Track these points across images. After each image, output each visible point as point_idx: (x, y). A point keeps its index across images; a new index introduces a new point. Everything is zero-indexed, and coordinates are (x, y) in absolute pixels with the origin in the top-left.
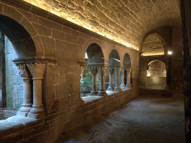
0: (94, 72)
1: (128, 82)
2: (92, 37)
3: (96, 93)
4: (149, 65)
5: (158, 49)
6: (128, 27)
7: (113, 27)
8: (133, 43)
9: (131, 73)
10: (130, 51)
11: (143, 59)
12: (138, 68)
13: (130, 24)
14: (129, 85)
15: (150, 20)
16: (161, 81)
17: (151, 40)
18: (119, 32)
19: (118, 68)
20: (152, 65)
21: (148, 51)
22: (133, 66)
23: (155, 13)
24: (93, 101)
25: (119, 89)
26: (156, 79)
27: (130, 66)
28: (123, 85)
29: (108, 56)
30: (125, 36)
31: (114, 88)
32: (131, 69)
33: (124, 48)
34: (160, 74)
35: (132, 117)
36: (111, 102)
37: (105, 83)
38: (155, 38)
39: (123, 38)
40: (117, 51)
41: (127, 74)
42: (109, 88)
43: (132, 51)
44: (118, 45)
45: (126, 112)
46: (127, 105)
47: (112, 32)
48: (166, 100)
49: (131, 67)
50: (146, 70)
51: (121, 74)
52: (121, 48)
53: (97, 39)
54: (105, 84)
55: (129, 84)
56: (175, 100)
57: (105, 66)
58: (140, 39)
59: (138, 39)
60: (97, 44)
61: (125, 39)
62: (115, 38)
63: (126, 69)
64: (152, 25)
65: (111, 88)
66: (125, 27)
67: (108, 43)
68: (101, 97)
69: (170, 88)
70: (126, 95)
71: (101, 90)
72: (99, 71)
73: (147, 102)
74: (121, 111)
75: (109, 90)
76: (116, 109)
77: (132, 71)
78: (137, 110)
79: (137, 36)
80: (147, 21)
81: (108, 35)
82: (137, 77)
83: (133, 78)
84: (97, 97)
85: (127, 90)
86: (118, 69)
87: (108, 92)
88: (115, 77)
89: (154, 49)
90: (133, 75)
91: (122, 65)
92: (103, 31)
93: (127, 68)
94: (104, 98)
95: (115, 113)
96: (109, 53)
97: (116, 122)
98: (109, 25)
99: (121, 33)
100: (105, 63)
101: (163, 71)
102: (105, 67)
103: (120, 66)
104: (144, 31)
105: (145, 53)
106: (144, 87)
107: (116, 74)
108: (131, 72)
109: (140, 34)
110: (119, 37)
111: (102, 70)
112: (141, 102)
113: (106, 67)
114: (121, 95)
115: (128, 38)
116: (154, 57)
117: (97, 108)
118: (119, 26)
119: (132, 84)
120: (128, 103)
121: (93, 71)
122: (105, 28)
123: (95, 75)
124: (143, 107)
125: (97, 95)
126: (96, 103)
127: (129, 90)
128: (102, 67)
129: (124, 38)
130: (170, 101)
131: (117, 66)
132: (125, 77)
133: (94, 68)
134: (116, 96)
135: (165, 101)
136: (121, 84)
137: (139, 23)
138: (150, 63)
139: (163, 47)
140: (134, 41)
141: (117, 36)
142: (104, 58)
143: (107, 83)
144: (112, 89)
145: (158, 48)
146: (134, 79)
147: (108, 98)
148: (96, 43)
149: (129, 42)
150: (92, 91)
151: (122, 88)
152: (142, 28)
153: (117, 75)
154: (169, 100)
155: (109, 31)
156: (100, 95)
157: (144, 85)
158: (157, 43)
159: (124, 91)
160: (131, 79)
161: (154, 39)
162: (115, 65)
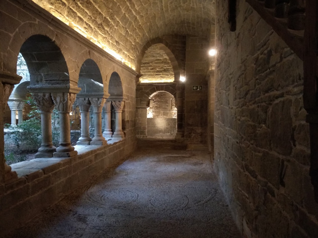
0: (44, 105)
1: (118, 127)
2: (37, 20)
3: (50, 153)
4: (150, 98)
5: (164, 72)
6: (118, 20)
7: (88, 12)
8: (126, 56)
9: (123, 111)
10: (120, 68)
11: (142, 89)
12: (134, 102)
13: (122, 15)
14: (119, 133)
15: (155, 17)
16: (169, 125)
17: (154, 56)
18: (100, 26)
19: (98, 99)
20: (155, 99)
21: (149, 75)
22: (126, 98)
23: (163, 4)
24: (41, 171)
25: (101, 141)
26: (161, 123)
27: (121, 97)
28: (108, 132)
29: (79, 71)
30: (112, 38)
31: (90, 140)
32: (123, 103)
33: (110, 61)
34: (168, 113)
35: (129, 194)
36: (85, 168)
37: (72, 131)
38: (160, 53)
39: (109, 42)
40: (97, 64)
41: (115, 113)
42: (80, 140)
43: (124, 70)
44: (98, 52)
45: (117, 185)
46: (117, 170)
47: (86, 22)
48: (180, 155)
49: (122, 99)
50: (145, 106)
51: (104, 113)
52: (104, 59)
53: (52, 28)
54: (71, 133)
55: (120, 131)
56: (194, 155)
57: (70, 91)
58: (137, 49)
59: (134, 49)
60: (51, 40)
61: (112, 44)
62: (92, 37)
63: (113, 103)
64: (158, 27)
65: (85, 140)
66: (112, 19)
67: (77, 42)
68: (63, 159)
69: (183, 136)
70: (114, 153)
71: (62, 145)
72: (57, 103)
73: (151, 162)
74: (106, 184)
75: (79, 144)
76: (95, 181)
77: (124, 106)
78: (137, 179)
79: (133, 43)
80: (150, 17)
81: (78, 26)
82: (133, 119)
83: (126, 119)
84: (54, 160)
85: (116, 143)
86: (98, 102)
87: (79, 148)
88: (92, 118)
89: (158, 71)
90: (127, 115)
91: (106, 93)
92: (66, 13)
93: (115, 101)
94: (70, 162)
95: (94, 189)
96: (80, 65)
97: (97, 212)
98: (78, 3)
99: (104, 29)
100: (71, 85)
101: (171, 108)
102: (72, 95)
103: (103, 95)
104: (144, 35)
105: (144, 77)
106: (142, 136)
107: (95, 111)
108: (122, 108)
109: (137, 41)
110: (99, 36)
111: (64, 100)
112: (142, 163)
113: (74, 94)
114: (104, 153)
115: (117, 42)
116: (159, 86)
117: (51, 186)
118: (100, 13)
119: (125, 132)
120: (118, 166)
121: (43, 103)
122: (70, 9)
123: (47, 111)
124: (146, 171)
125: (53, 157)
126: (50, 174)
127: (120, 142)
128: (63, 94)
129: (111, 41)
130: (187, 157)
131: (97, 95)
132: (112, 117)
133: (44, 96)
134: (96, 156)
135: (179, 157)
136: (105, 132)
137: (136, 18)
138: (151, 96)
139: (172, 70)
140: (128, 51)
141: (96, 34)
142: (68, 73)
143: (77, 131)
144: (88, 142)
145: (165, 70)
146: (128, 121)
147: (78, 161)
148: (48, 35)
149: (120, 51)
150: (40, 149)
151: (107, 139)
152: (140, 28)
153: (98, 114)
154: (184, 155)
155: (79, 17)
156: (59, 156)
157: (143, 133)
158: (162, 62)
159: (110, 145)
160: (123, 121)
161: (158, 54)
162: (93, 93)
